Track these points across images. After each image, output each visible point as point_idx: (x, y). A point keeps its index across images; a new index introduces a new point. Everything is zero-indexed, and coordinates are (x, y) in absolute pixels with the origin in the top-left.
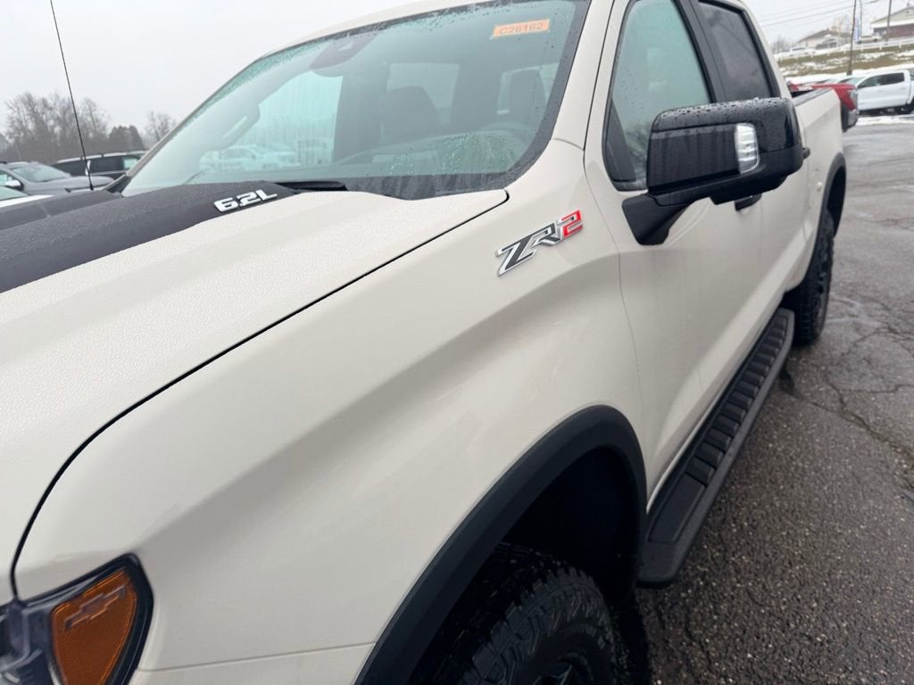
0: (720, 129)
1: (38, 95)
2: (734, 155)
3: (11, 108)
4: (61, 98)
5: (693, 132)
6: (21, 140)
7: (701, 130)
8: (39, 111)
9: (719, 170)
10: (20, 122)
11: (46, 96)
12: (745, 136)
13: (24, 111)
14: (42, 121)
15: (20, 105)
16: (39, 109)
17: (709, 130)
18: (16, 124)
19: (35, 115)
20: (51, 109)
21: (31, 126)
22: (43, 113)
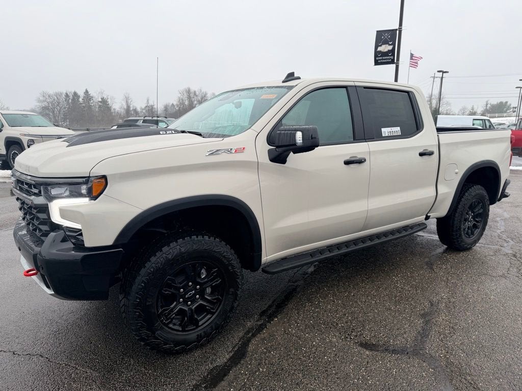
0: (293, 132)
1: (193, 89)
2: (295, 140)
3: (180, 93)
4: (202, 91)
5: (286, 132)
6: (181, 109)
7: (288, 132)
8: (192, 96)
9: (291, 143)
10: (183, 100)
11: (196, 90)
12: (299, 135)
13: (186, 95)
14: (192, 101)
15: (184, 92)
16: (192, 95)
17: (290, 132)
18: (181, 101)
19: (189, 98)
20: (197, 96)
21: (187, 103)
22: (193, 98)
